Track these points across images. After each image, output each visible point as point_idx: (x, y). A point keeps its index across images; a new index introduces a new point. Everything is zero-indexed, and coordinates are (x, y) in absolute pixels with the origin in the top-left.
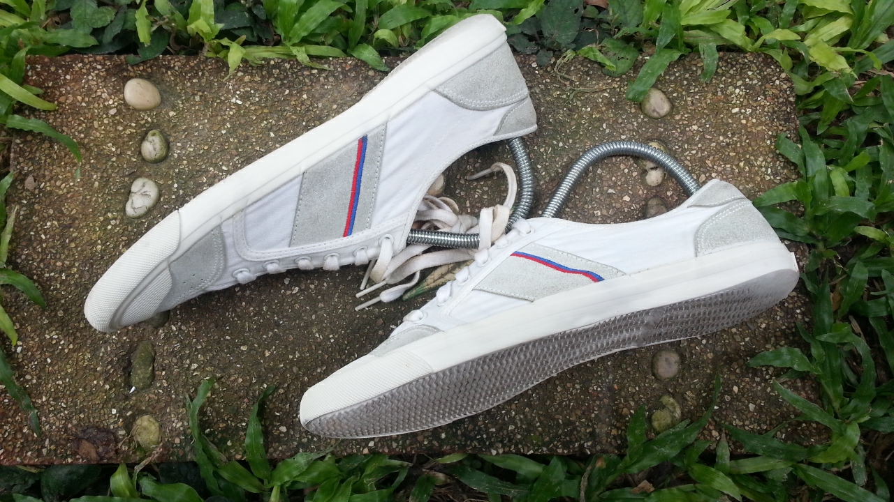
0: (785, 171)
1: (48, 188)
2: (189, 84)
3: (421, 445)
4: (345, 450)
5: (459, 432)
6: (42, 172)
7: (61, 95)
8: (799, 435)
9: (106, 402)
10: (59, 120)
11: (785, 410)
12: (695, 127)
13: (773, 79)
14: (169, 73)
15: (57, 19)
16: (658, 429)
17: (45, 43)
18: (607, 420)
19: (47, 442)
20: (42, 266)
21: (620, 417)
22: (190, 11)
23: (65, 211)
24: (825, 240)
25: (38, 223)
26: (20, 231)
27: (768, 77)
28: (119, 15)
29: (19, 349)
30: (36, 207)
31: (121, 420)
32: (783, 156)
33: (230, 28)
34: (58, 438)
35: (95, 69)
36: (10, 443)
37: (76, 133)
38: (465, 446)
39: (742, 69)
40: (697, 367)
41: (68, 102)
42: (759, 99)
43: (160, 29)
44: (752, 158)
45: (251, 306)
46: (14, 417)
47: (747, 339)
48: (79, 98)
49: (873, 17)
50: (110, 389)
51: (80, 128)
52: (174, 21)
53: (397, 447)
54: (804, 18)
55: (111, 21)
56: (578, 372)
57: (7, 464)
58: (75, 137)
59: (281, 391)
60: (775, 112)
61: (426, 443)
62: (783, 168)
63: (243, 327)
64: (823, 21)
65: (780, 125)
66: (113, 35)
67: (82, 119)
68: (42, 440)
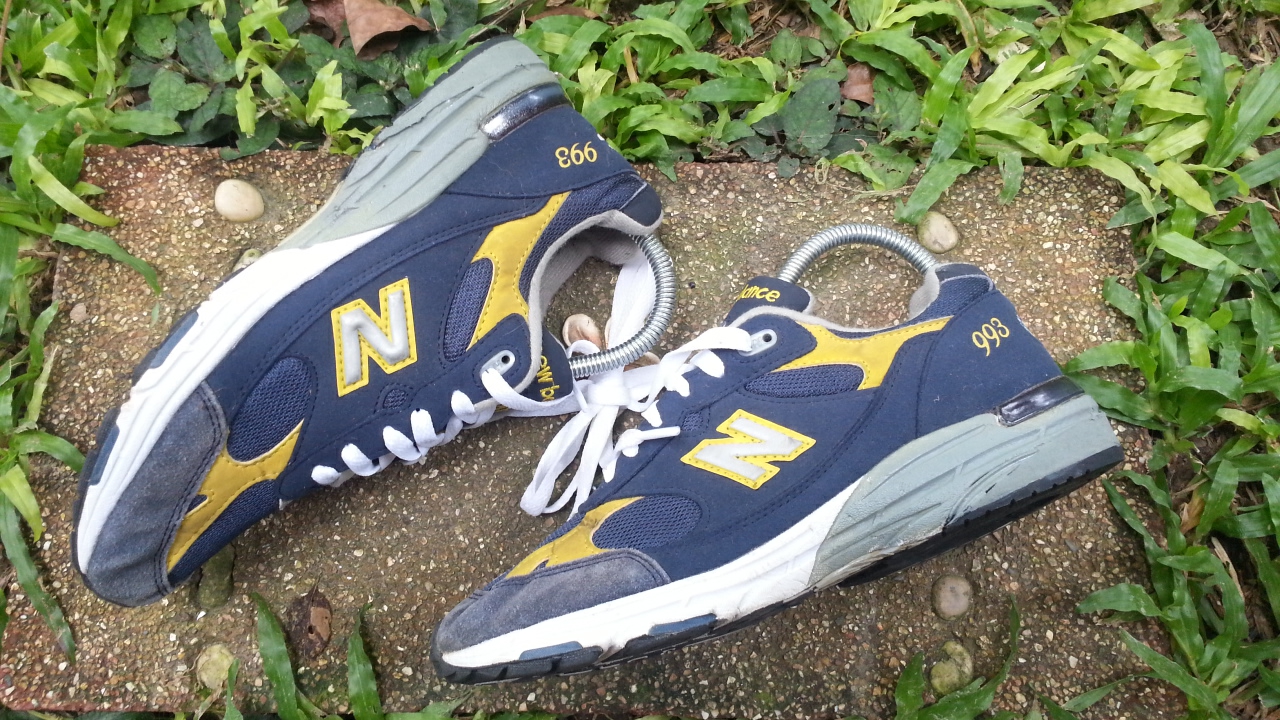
0: (1118, 330)
1: (103, 324)
2: (303, 189)
3: (601, 701)
4: (494, 704)
5: (657, 684)
6: (96, 301)
7: (129, 198)
8: (1142, 705)
9: (163, 623)
10: (124, 232)
11: (1120, 666)
12: (992, 266)
13: (1101, 204)
14: (278, 173)
15: (129, 98)
16: (940, 689)
17: (112, 129)
18: (868, 673)
19: (77, 678)
20: (86, 429)
21: (886, 670)
22: (311, 92)
23: (123, 355)
24: (1176, 429)
25: (85, 370)
26: (59, 382)
27: (1093, 201)
28: (214, 96)
29: (47, 545)
30: (85, 348)
31: (182, 650)
32: (1115, 309)
33: (362, 115)
34: (92, 673)
35: (177, 165)
36: (25, 678)
37: (147, 251)
38: (664, 705)
39: (1056, 189)
40: (995, 602)
41: (138, 207)
42: (1081, 230)
43: (269, 116)
44: (1071, 310)
45: (371, 493)
46: (32, 640)
47: (1066, 564)
48: (154, 203)
49: (1236, 125)
50: (170, 605)
51: (152, 243)
52: (288, 104)
53: (568, 703)
54: (1144, 124)
55: (203, 104)
56: (826, 603)
57: (18, 707)
58: (144, 254)
59: (408, 616)
60: (1102, 248)
61: (608, 698)
62: (1115, 325)
63: (358, 523)
64: (1170, 127)
65: (1111, 267)
66: (203, 123)
67: (155, 231)
68: (70, 675)
